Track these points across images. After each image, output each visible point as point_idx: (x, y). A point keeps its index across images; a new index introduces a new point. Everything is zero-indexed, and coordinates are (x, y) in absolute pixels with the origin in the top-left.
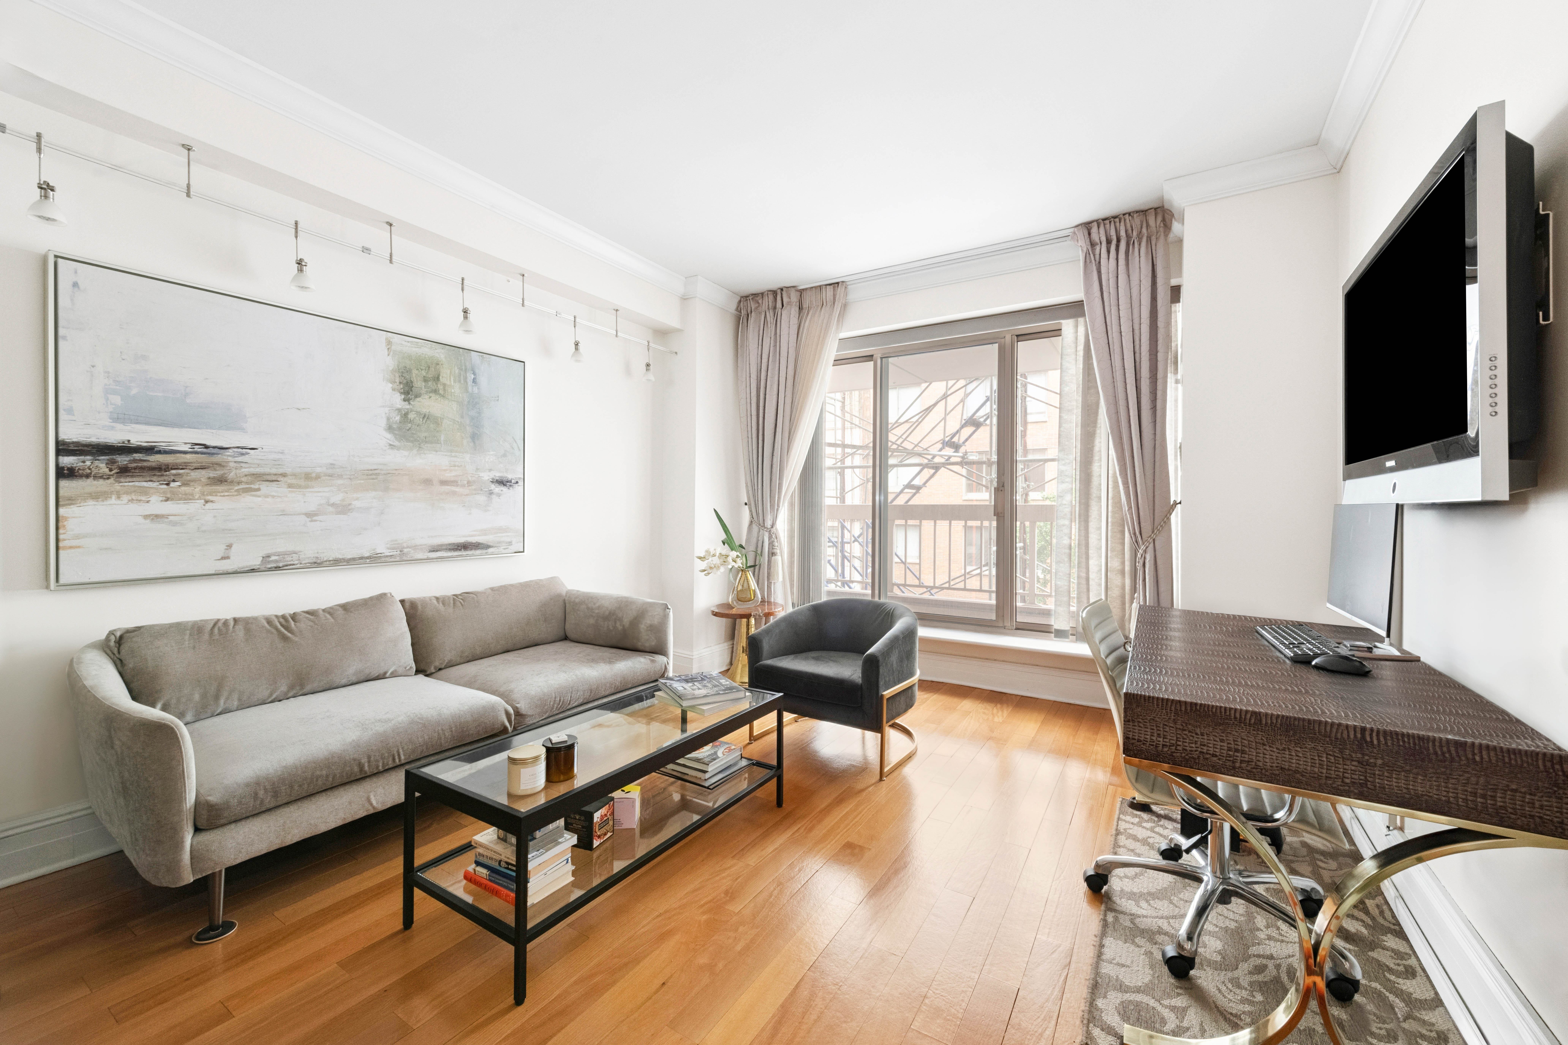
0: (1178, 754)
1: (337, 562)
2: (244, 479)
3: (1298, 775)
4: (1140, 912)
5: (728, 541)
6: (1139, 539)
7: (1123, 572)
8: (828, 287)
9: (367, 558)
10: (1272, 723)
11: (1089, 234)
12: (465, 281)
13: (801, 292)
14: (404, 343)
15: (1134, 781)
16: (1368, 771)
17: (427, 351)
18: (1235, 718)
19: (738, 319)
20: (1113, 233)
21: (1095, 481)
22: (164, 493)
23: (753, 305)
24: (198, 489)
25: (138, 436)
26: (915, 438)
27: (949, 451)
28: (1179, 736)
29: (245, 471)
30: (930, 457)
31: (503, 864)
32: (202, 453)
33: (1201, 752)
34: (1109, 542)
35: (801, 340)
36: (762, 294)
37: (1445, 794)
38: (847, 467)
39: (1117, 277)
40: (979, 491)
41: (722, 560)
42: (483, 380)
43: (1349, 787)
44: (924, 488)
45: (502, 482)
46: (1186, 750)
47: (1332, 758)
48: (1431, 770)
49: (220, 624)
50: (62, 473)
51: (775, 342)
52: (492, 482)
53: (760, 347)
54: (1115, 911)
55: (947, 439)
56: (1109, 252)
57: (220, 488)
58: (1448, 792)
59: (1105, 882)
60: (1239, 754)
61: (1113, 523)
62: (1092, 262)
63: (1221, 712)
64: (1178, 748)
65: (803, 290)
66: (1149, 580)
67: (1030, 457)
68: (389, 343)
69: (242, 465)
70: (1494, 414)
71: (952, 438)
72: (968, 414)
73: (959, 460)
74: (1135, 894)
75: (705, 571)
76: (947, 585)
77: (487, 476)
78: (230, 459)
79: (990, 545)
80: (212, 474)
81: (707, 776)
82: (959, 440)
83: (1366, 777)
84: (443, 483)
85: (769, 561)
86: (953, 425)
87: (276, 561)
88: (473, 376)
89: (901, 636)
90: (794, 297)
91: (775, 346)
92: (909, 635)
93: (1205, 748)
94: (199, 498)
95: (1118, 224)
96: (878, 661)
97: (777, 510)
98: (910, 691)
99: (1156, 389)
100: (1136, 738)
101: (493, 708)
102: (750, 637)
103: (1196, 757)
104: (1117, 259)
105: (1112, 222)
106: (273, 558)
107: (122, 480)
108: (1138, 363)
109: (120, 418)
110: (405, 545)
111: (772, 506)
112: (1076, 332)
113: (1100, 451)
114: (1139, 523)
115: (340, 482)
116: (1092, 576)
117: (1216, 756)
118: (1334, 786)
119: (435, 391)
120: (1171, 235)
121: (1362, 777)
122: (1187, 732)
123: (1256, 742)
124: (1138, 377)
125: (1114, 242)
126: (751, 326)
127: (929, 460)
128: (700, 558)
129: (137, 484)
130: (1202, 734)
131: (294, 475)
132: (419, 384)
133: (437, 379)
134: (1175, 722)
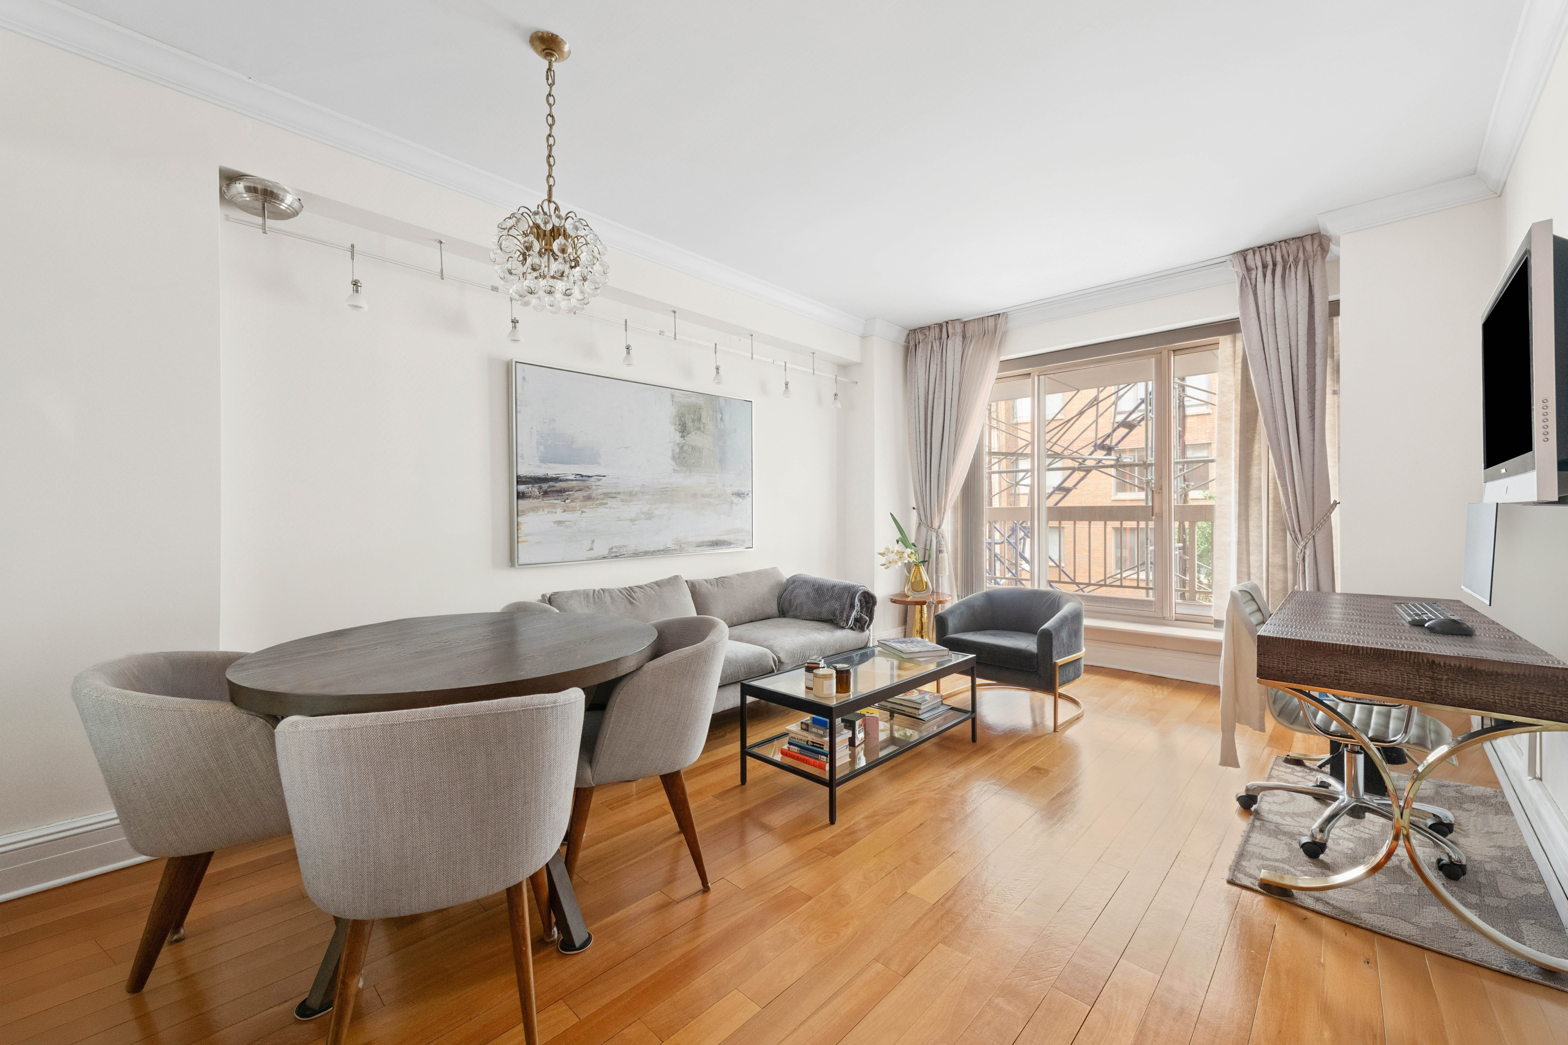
0: (1298, 676)
1: (646, 553)
2: (600, 497)
3: (1386, 688)
4: (1284, 822)
5: (903, 540)
6: (1299, 535)
7: (1285, 568)
8: (990, 318)
9: (662, 551)
10: (1367, 653)
11: (1245, 260)
12: (717, 346)
13: (965, 323)
14: (681, 395)
15: (1276, 717)
16: (1437, 684)
17: (694, 400)
18: (1340, 650)
19: (907, 350)
20: (1269, 259)
21: (1254, 484)
22: (563, 507)
23: (921, 337)
24: (578, 504)
25: (551, 470)
26: (1065, 441)
27: (1100, 454)
28: (1298, 664)
29: (600, 491)
30: (1081, 461)
31: (810, 743)
32: (580, 480)
33: (1315, 674)
34: (1270, 540)
35: (965, 365)
36: (929, 327)
37: (1492, 697)
38: (995, 473)
39: (1274, 299)
40: (1131, 491)
41: (898, 556)
42: (726, 418)
43: (1424, 695)
44: (1074, 491)
45: (739, 495)
46: (1304, 673)
47: (1411, 675)
48: (1482, 682)
49: (596, 592)
50: (521, 496)
51: (942, 368)
52: (733, 494)
53: (927, 372)
54: (1262, 820)
55: (1099, 442)
56: (1265, 276)
57: (588, 503)
58: (1494, 696)
59: (1255, 802)
60: (1343, 675)
61: (1274, 522)
62: (1248, 285)
63: (1329, 647)
64: (1298, 671)
65: (967, 322)
66: (1309, 573)
67: (1191, 454)
68: (673, 396)
69: (599, 487)
70: (1546, 440)
71: (1104, 441)
72: (1120, 418)
73: (1113, 463)
74: (1281, 813)
75: (884, 565)
76: (1103, 583)
77: (729, 490)
78: (593, 484)
79: (1147, 544)
80: (585, 494)
81: (920, 712)
82: (1111, 443)
83: (1435, 687)
84: (704, 496)
85: (937, 558)
86: (1105, 427)
87: (616, 552)
88: (720, 416)
89: (1070, 617)
90: (959, 328)
91: (941, 371)
92: (1076, 617)
93: (1318, 671)
94: (579, 510)
95: (1274, 251)
96: (1051, 635)
97: (944, 514)
98: (1078, 663)
99: (1314, 399)
100: (1267, 666)
101: (763, 656)
102: (937, 615)
103: (1311, 677)
104: (1273, 282)
105: (1268, 249)
106: (614, 550)
107: (545, 499)
108: (1295, 377)
109: (544, 460)
110: (682, 542)
111: (939, 510)
112: (1235, 346)
113: (1260, 455)
114: (1299, 521)
115: (647, 497)
116: (1252, 571)
117: (1326, 676)
118: (1413, 694)
119: (699, 429)
120: (1329, 256)
121: (1432, 688)
122: (1304, 661)
123: (1356, 667)
124: (1296, 389)
125: (1270, 267)
126: (919, 356)
127: (1080, 464)
128: (881, 554)
129: (551, 501)
130: (1316, 662)
131: (624, 493)
132: (689, 424)
133: (700, 419)
134: (1295, 654)
